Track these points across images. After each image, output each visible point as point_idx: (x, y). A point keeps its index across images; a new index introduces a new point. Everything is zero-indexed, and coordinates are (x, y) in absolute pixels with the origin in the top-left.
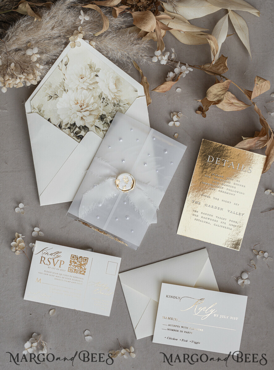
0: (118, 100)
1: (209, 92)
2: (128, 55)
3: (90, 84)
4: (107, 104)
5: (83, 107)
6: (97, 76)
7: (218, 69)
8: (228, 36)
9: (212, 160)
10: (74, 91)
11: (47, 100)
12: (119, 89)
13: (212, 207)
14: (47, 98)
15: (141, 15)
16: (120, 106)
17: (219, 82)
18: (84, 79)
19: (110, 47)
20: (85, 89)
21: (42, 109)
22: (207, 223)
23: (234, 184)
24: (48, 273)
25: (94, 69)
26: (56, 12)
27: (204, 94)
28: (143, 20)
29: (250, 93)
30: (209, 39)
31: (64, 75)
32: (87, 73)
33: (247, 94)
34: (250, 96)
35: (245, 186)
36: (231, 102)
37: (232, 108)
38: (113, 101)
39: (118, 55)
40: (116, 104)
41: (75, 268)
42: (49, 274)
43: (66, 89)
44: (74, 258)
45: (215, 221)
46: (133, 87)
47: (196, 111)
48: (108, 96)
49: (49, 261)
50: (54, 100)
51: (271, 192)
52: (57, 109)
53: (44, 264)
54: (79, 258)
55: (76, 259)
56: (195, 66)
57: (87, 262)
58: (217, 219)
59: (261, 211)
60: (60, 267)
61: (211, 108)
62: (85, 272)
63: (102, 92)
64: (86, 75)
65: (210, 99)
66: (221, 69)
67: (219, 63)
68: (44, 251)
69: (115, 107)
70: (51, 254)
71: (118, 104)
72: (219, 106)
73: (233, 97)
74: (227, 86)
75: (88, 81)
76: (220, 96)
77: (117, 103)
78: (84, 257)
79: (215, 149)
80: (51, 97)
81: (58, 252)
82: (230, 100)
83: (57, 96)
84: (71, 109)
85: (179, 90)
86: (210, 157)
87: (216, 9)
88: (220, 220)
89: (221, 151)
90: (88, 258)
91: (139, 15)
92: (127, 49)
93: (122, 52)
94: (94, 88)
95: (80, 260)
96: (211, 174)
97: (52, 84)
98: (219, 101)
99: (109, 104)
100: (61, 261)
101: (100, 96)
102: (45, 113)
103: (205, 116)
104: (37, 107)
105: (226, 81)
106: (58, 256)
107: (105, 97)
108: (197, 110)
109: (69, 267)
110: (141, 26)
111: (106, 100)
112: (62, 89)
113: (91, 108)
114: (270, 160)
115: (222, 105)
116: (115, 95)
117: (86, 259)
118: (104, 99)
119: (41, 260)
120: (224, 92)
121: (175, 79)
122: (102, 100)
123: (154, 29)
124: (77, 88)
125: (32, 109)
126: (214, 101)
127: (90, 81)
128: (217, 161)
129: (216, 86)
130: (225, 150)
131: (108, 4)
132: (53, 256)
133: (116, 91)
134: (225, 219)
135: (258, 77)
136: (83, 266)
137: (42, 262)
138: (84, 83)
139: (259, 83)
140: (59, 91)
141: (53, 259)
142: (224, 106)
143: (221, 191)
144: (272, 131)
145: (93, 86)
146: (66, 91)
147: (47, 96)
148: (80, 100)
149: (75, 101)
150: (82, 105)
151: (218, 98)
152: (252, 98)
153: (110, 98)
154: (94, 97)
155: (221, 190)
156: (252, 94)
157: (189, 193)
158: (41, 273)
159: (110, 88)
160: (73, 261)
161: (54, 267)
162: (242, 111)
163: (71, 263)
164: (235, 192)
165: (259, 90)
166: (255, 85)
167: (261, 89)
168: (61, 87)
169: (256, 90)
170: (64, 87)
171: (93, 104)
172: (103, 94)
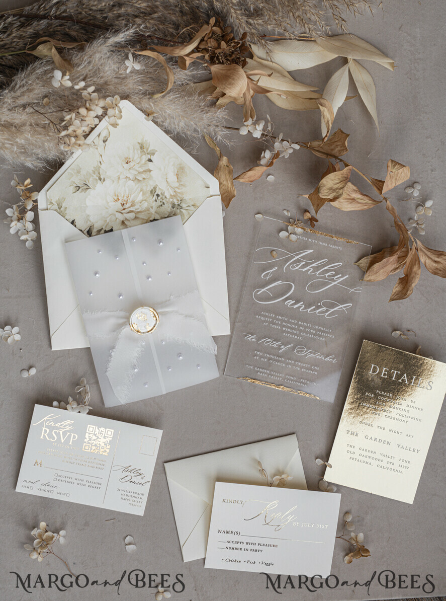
0: (179, 199)
1: (322, 185)
2: (195, 126)
3: (139, 173)
4: (162, 203)
5: (126, 206)
6: (150, 160)
7: (332, 149)
10: (113, 181)
11: (72, 192)
12: (182, 183)
14: (72, 189)
15: (225, 70)
16: (181, 208)
17: (334, 170)
18: (131, 164)
19: (168, 112)
20: (130, 179)
21: (64, 205)
25: (147, 151)
26: (91, 55)
28: (227, 78)
29: (381, 183)
30: (322, 105)
31: (101, 156)
32: (136, 155)
33: (376, 186)
34: (381, 189)
36: (352, 198)
37: (354, 206)
38: (171, 200)
39: (180, 125)
40: (175, 205)
43: (102, 177)
46: (203, 180)
48: (164, 193)
50: (83, 193)
52: (87, 206)
63: (157, 185)
64: (135, 159)
65: (324, 196)
69: (175, 209)
71: (179, 205)
73: (354, 190)
74: (347, 175)
75: (137, 167)
76: (337, 190)
77: (177, 204)
80: (78, 188)
83: (87, 187)
84: (107, 208)
91: (221, 69)
92: (194, 118)
93: (187, 121)
94: (144, 179)
97: (81, 168)
98: (336, 198)
99: (165, 204)
101: (153, 192)
102: (67, 211)
104: (56, 202)
105: (346, 169)
107: (159, 194)
110: (224, 88)
111: (162, 198)
112: (96, 177)
113: (138, 209)
116: (175, 191)
118: (158, 195)
120: (343, 184)
122: (155, 197)
123: (243, 92)
124: (119, 177)
125: (48, 203)
127: (139, 168)
129: (331, 176)
131: (176, 52)
135: (392, 161)
138: (131, 171)
139: (393, 171)
140: (91, 179)
144: (413, 240)
145: (143, 176)
146: (102, 180)
147: (72, 186)
148: (122, 196)
149: (114, 196)
150: (125, 203)
151: (334, 194)
152: (383, 191)
153: (167, 195)
154: (143, 192)
156: (383, 186)
159: (168, 181)
165: (393, 181)
166: (389, 172)
167: (396, 179)
168: (95, 174)
169: (390, 181)
170: (100, 174)
171: (141, 203)
172: (157, 189)
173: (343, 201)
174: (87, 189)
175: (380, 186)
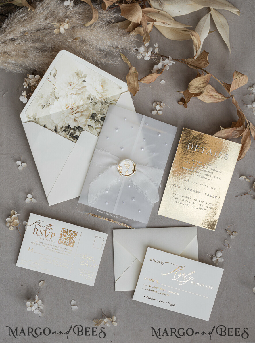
0: (105, 98)
1: (190, 85)
4: (95, 103)
5: (74, 110)
6: (84, 81)
7: (200, 64)
8: (210, 32)
9: (192, 147)
10: (64, 98)
12: (105, 89)
13: (191, 190)
14: (40, 108)
15: (128, 7)
16: (107, 103)
17: (200, 76)
18: (73, 86)
20: (74, 94)
21: (37, 117)
22: (185, 205)
23: (212, 170)
24: (39, 243)
25: (81, 76)
27: (186, 86)
28: (130, 11)
29: (229, 86)
30: (192, 35)
31: (54, 85)
32: (75, 80)
33: (226, 87)
34: (229, 89)
35: (221, 172)
36: (211, 95)
37: (212, 100)
38: (100, 100)
40: (103, 102)
41: (65, 240)
42: (41, 244)
43: (57, 97)
44: (64, 231)
45: (193, 203)
47: (178, 102)
48: (95, 97)
49: (41, 232)
50: (47, 108)
51: (245, 178)
52: (51, 115)
53: (37, 234)
54: (69, 231)
55: (66, 232)
56: (179, 60)
57: (76, 236)
58: (195, 201)
59: (235, 195)
60: (51, 238)
61: (192, 99)
62: (73, 244)
63: (90, 94)
64: (75, 82)
65: (192, 91)
66: (203, 63)
67: (200, 58)
68: (37, 223)
69: (103, 104)
70: (44, 227)
71: (105, 102)
72: (200, 97)
73: (212, 90)
74: (208, 79)
76: (201, 88)
77: (104, 101)
78: (74, 231)
79: (195, 137)
80: (43, 106)
81: (50, 225)
82: (210, 92)
85: (163, 82)
86: (190, 144)
87: (200, 7)
88: (197, 203)
89: (200, 139)
90: (77, 232)
91: (126, 7)
94: (82, 92)
95: (70, 233)
96: (190, 160)
97: (43, 95)
98: (200, 94)
99: (97, 103)
100: (52, 233)
101: (88, 98)
102: (40, 120)
103: (186, 107)
104: (32, 117)
105: (207, 75)
106: (50, 229)
108: (180, 100)
109: (59, 239)
110: (128, 17)
111: (94, 100)
112: (53, 97)
113: (82, 109)
114: (245, 149)
115: (203, 96)
116: (102, 95)
117: (76, 233)
118: (92, 99)
119: (34, 231)
120: (205, 85)
121: (159, 71)
122: (90, 100)
123: (140, 20)
124: (67, 95)
125: (28, 118)
126: (196, 93)
127: (78, 86)
128: (196, 148)
129: (197, 79)
130: (204, 138)
132: (45, 229)
133: (103, 91)
134: (202, 202)
135: (236, 71)
136: (73, 239)
137: (35, 233)
138: (73, 89)
139: (237, 78)
140: (50, 100)
141: (45, 231)
142: (205, 98)
143: (199, 176)
144: (248, 122)
145: (82, 91)
146: (57, 99)
147: (40, 105)
148: (71, 104)
149: (66, 106)
151: (199, 90)
152: (230, 91)
153: (97, 97)
155: (199, 174)
157: (170, 177)
158: (33, 243)
159: (97, 90)
160: (64, 234)
161: (46, 238)
162: (221, 103)
163: (61, 235)
164: (212, 177)
165: (237, 84)
166: (234, 79)
167: (239, 83)
168: (52, 96)
169: (235, 84)
170: (55, 95)
171: (82, 106)
172: (91, 96)
173: (205, 96)
174: (49, 105)
175: (228, 88)
